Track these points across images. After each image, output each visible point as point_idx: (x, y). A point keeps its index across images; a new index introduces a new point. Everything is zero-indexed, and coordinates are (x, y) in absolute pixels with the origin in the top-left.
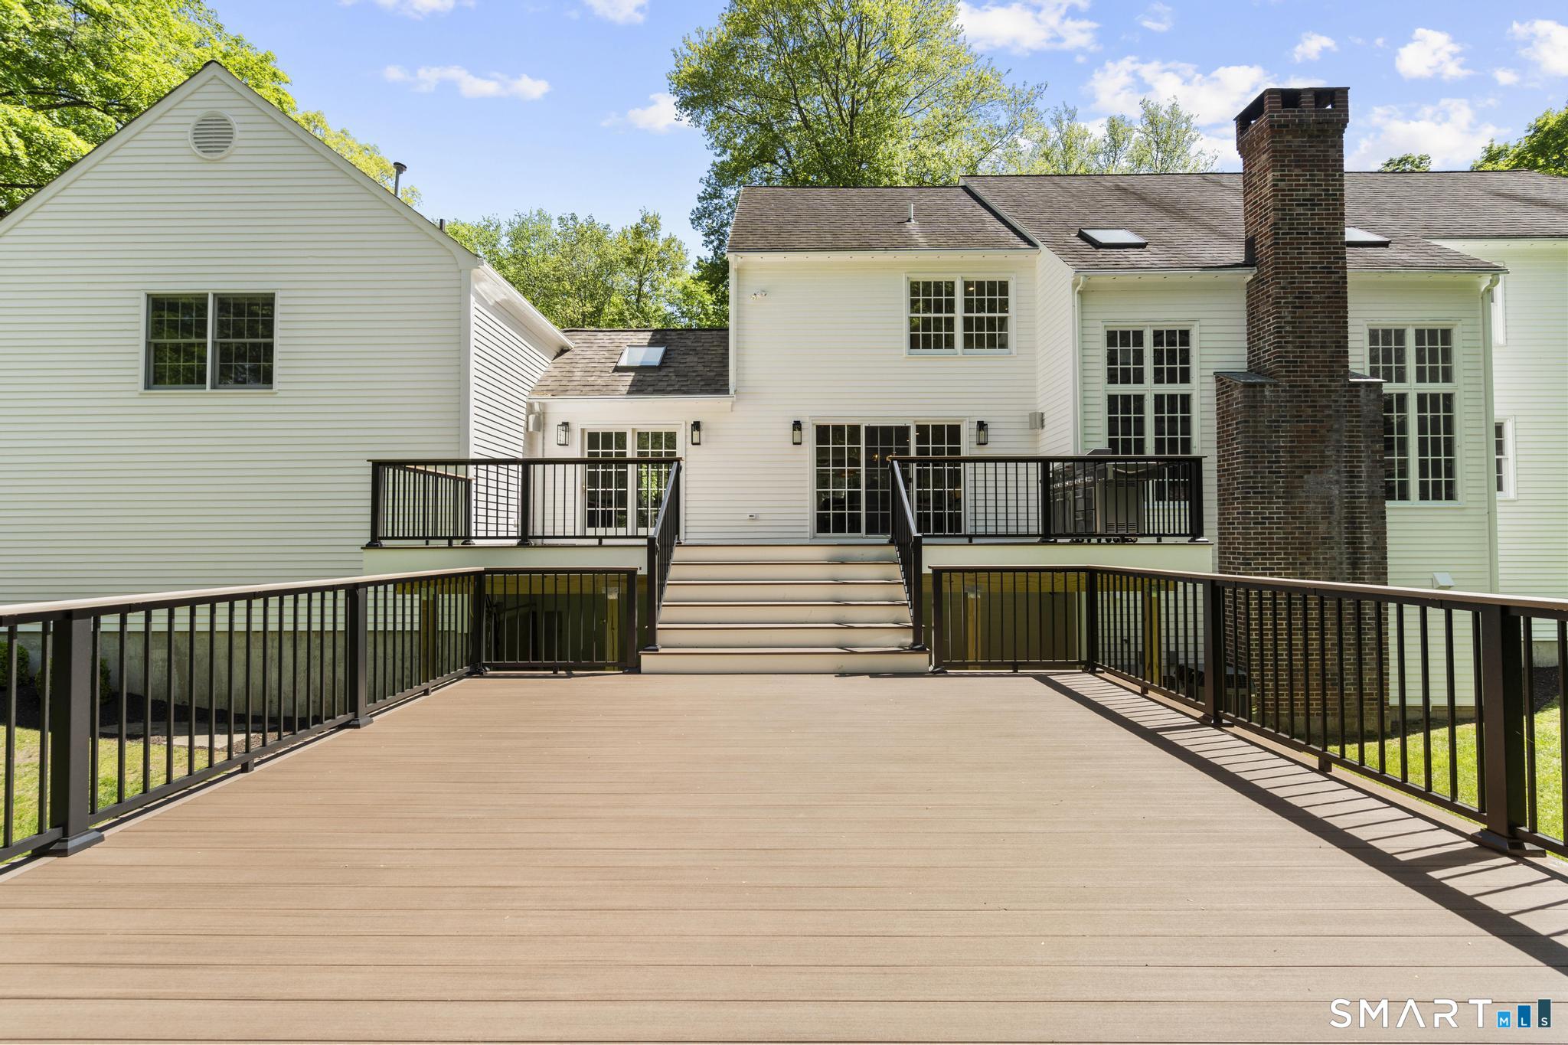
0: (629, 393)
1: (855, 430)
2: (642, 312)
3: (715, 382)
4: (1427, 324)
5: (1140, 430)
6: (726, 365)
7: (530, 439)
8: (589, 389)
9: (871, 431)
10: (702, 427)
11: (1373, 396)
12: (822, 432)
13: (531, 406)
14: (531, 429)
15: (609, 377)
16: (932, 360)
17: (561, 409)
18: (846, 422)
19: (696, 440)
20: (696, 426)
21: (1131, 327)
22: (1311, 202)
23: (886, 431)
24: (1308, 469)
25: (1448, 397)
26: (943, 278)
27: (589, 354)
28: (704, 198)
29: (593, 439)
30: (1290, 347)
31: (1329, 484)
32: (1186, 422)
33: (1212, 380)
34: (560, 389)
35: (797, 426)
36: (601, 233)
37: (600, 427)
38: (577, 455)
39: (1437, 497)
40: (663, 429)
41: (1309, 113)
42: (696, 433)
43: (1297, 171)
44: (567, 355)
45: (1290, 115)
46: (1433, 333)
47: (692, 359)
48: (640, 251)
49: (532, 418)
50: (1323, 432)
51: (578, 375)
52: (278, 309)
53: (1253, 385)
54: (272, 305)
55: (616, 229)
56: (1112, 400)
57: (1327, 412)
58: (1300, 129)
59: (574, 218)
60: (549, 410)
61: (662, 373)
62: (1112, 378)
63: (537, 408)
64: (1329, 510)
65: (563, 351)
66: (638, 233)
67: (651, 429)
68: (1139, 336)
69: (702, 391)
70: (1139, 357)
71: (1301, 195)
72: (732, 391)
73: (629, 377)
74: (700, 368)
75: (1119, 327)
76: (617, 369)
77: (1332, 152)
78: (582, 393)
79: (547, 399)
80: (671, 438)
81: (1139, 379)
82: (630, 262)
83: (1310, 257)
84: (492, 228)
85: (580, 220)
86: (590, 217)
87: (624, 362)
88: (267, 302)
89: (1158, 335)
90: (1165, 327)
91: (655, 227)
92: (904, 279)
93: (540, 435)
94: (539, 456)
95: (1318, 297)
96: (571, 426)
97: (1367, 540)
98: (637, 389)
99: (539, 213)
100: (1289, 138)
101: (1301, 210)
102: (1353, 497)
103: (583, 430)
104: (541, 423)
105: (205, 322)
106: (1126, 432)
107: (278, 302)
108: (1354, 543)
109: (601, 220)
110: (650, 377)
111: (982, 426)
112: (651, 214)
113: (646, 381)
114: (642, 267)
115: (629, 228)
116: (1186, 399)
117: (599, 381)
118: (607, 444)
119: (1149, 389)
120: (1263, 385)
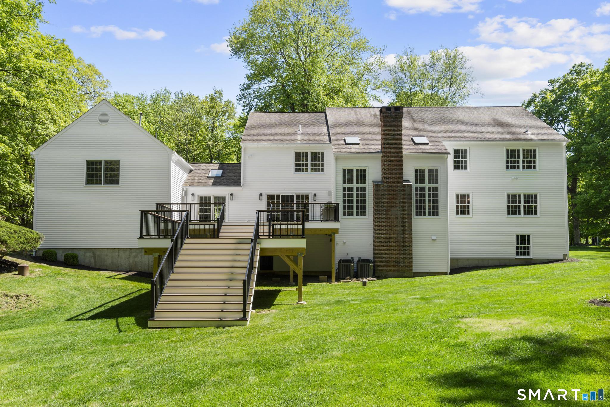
0: (212, 185)
1: (278, 196)
2: (214, 137)
3: (237, 182)
4: (431, 168)
5: (352, 197)
6: (241, 177)
7: (183, 198)
8: (200, 184)
9: (283, 196)
10: (233, 195)
11: (409, 188)
12: (268, 197)
13: (183, 189)
14: (183, 195)
15: (206, 180)
16: (301, 176)
17: (192, 189)
18: (275, 194)
19: (231, 199)
20: (232, 195)
21: (350, 168)
22: (394, 136)
23: (287, 197)
24: (392, 207)
25: (437, 188)
26: (305, 151)
27: (199, 172)
28: (243, 90)
29: (201, 198)
30: (387, 175)
31: (397, 211)
32: (365, 194)
33: (372, 183)
34: (192, 184)
35: (261, 195)
36: (195, 100)
37: (203, 195)
38: (197, 202)
39: (433, 215)
40: (222, 196)
41: (393, 113)
42: (231, 197)
43: (390, 128)
44: (192, 172)
45: (388, 113)
46: (433, 170)
47: (231, 174)
48: (213, 107)
49: (183, 192)
50: (396, 197)
51: (196, 179)
52: (121, 164)
53: (377, 185)
54: (119, 163)
55: (202, 97)
56: (344, 188)
57: (397, 192)
58: (391, 117)
59: (182, 93)
60: (188, 190)
61: (222, 179)
62: (345, 182)
63: (185, 189)
64: (397, 218)
65: (191, 171)
66: (213, 99)
67: (218, 196)
68: (352, 171)
69: (233, 185)
70: (352, 177)
71: (391, 134)
72: (242, 185)
73: (212, 180)
74: (233, 177)
75: (346, 168)
76: (208, 177)
77: (399, 123)
78: (198, 185)
79: (188, 187)
80: (224, 199)
81: (352, 182)
82: (208, 113)
83: (393, 151)
84: (143, 98)
85: (185, 94)
86: (189, 92)
87: (210, 175)
88: (117, 163)
89: (357, 170)
90: (359, 168)
91: (221, 95)
92: (293, 152)
93: (186, 197)
94: (185, 202)
95: (395, 162)
96: (195, 195)
97: (407, 226)
98: (214, 184)
99: (165, 90)
100: (388, 119)
101: (391, 138)
102: (403, 214)
103: (198, 196)
104: (186, 194)
105: (101, 167)
106: (348, 197)
107: (121, 162)
108: (404, 227)
109: (195, 94)
110: (218, 180)
111: (315, 195)
112: (218, 90)
113: (218, 181)
114: (214, 114)
115: (208, 96)
116: (365, 188)
117: (203, 181)
118: (205, 200)
119: (355, 185)
120: (380, 185)
